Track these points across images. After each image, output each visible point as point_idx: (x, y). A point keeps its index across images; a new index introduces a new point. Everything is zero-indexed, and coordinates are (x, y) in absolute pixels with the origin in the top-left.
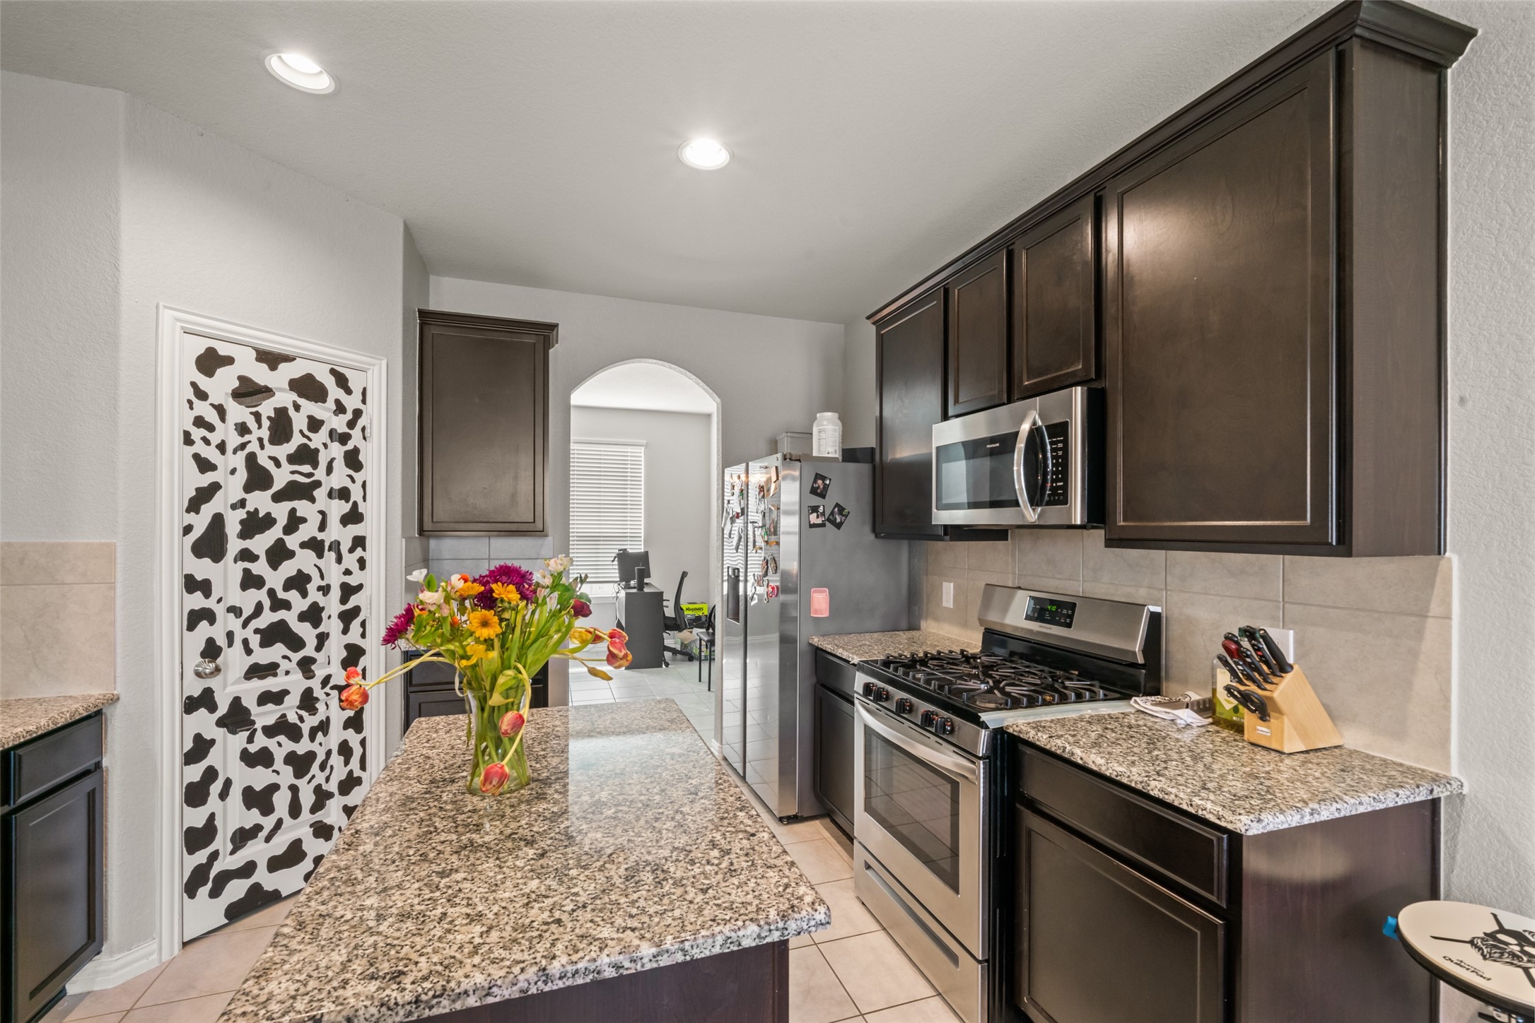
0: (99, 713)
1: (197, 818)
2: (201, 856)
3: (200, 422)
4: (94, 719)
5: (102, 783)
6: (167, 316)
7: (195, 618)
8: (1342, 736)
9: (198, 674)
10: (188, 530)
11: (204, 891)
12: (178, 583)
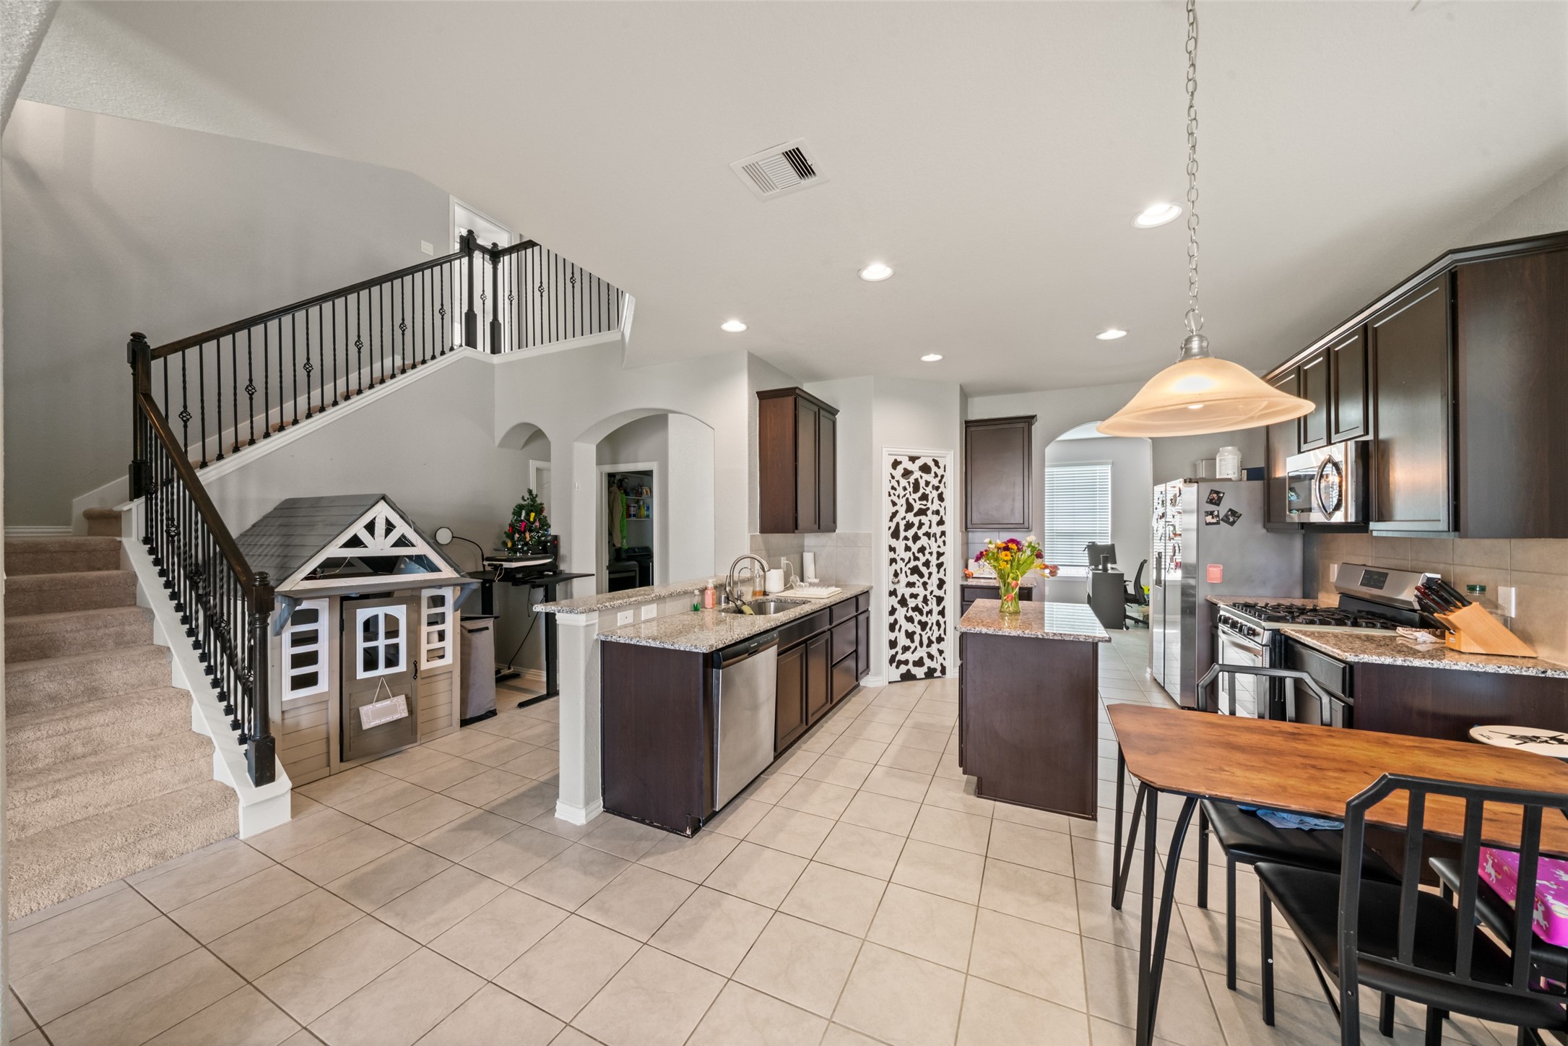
3: (893, 488)
4: (867, 593)
5: (869, 614)
6: (884, 450)
7: (893, 561)
9: (893, 583)
10: (890, 528)
11: (894, 665)
12: (888, 548)
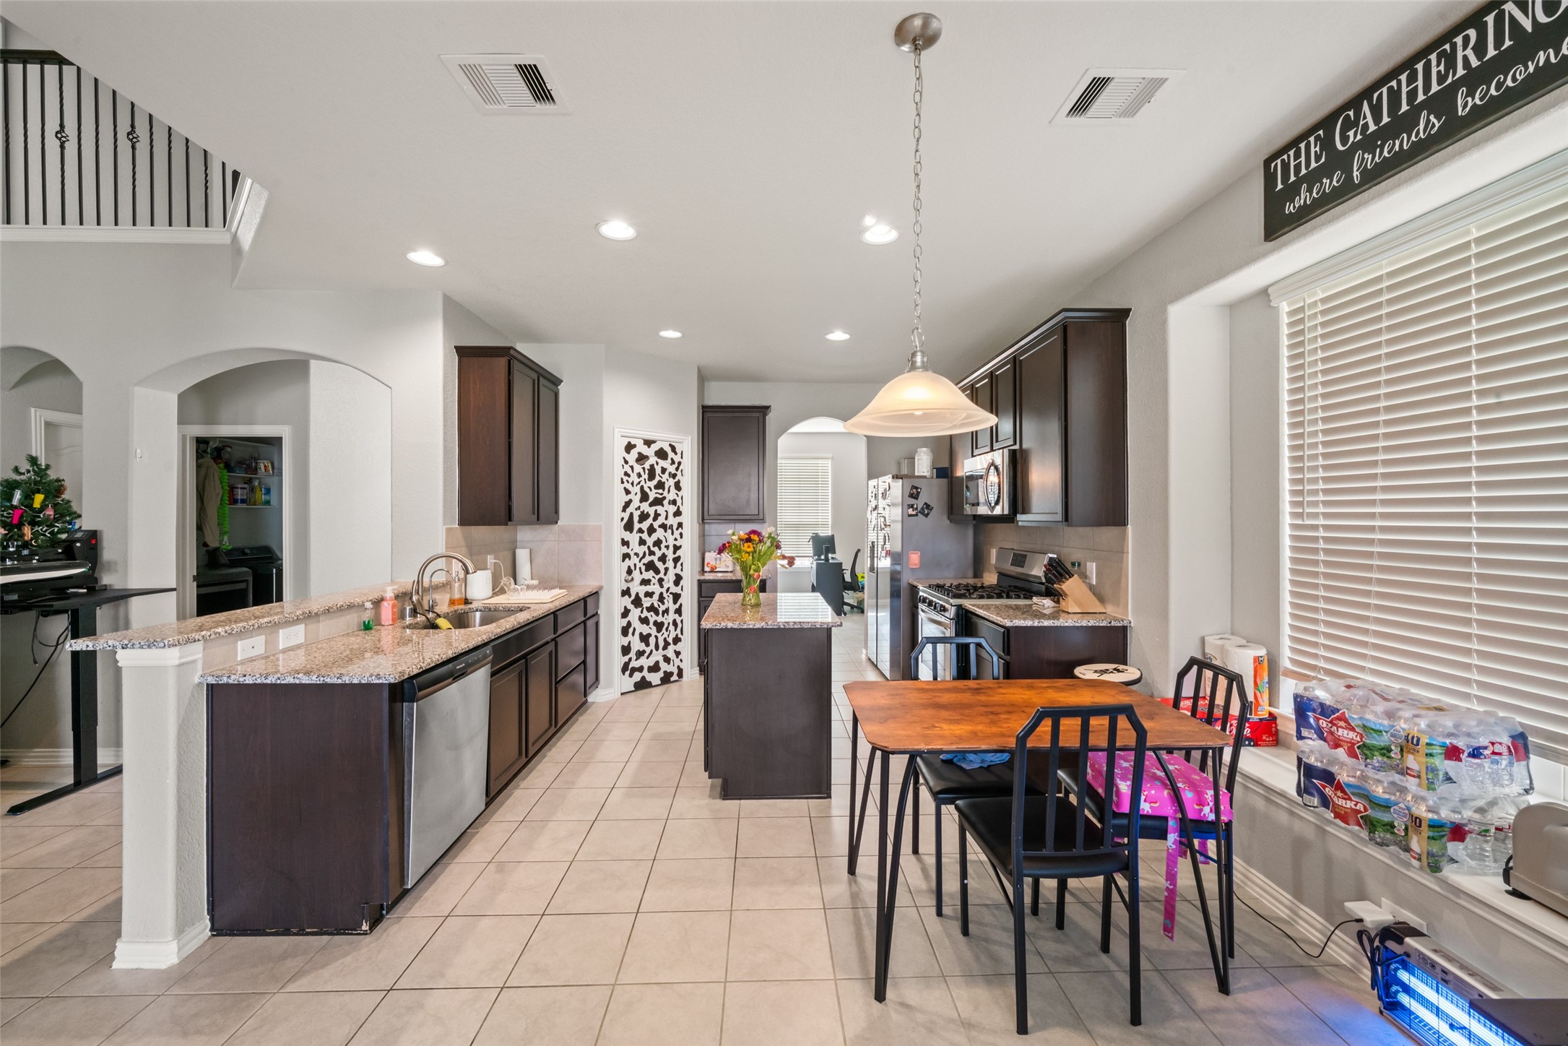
0: (597, 592)
1: (625, 641)
2: (626, 659)
3: (626, 474)
4: (595, 594)
5: (599, 618)
6: (616, 430)
8: (1105, 608)
9: (626, 581)
10: (622, 519)
11: (627, 673)
12: (620, 541)
